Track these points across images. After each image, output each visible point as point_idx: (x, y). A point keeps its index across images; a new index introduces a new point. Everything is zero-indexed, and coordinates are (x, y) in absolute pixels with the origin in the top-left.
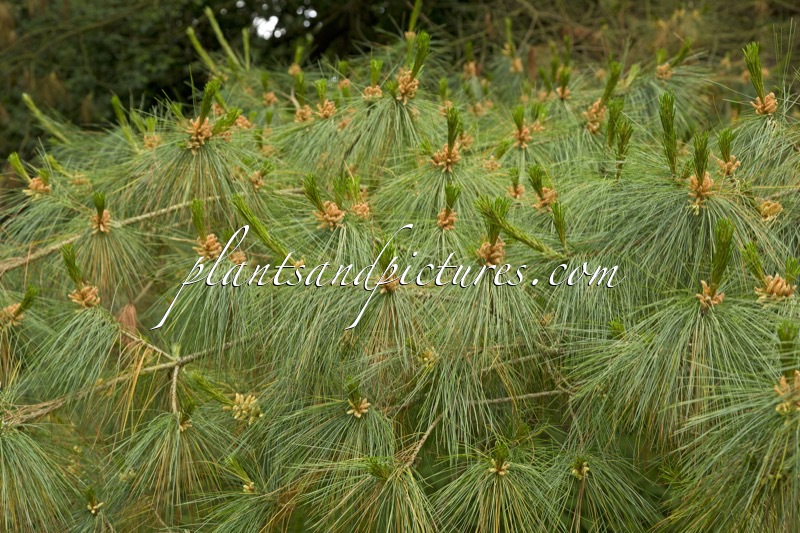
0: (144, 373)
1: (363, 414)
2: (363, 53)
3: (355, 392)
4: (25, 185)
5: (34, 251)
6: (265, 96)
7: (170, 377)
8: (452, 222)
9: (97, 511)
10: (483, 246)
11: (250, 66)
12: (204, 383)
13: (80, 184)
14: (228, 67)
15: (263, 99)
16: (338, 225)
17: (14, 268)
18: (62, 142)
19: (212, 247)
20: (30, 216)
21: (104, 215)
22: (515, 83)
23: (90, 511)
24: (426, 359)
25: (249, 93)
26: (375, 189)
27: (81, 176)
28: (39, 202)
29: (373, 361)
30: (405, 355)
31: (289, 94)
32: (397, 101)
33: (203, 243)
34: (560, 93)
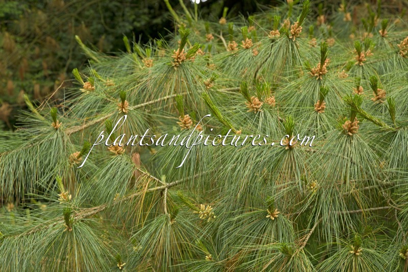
0: (148, 191)
1: (275, 218)
2: (263, 12)
3: (271, 205)
4: (81, 86)
5: (86, 122)
6: (206, 35)
7: (162, 194)
8: (323, 109)
9: (122, 267)
10: (346, 123)
11: (198, 19)
12: (184, 198)
13: (110, 85)
14: (186, 19)
15: (206, 38)
16: (259, 110)
17: (76, 132)
18: (97, 62)
19: (187, 122)
20: (84, 104)
21: (125, 103)
22: (347, 27)
23: (119, 268)
24: (312, 187)
25: (197, 34)
26: (275, 89)
27: (111, 81)
28: (88, 96)
29: (280, 188)
30: (300, 185)
31: (220, 34)
32: (289, 39)
33: (183, 120)
34: (381, 34)
